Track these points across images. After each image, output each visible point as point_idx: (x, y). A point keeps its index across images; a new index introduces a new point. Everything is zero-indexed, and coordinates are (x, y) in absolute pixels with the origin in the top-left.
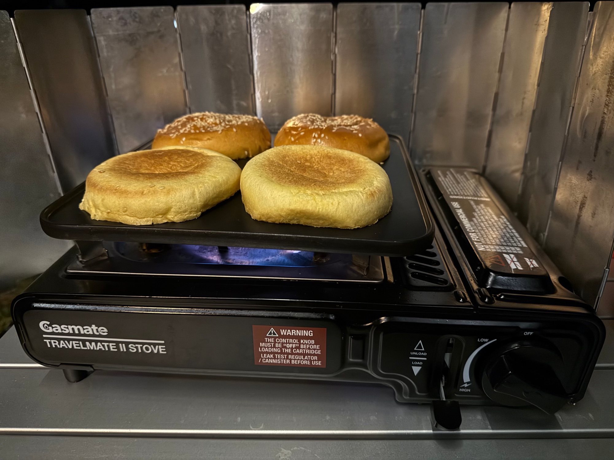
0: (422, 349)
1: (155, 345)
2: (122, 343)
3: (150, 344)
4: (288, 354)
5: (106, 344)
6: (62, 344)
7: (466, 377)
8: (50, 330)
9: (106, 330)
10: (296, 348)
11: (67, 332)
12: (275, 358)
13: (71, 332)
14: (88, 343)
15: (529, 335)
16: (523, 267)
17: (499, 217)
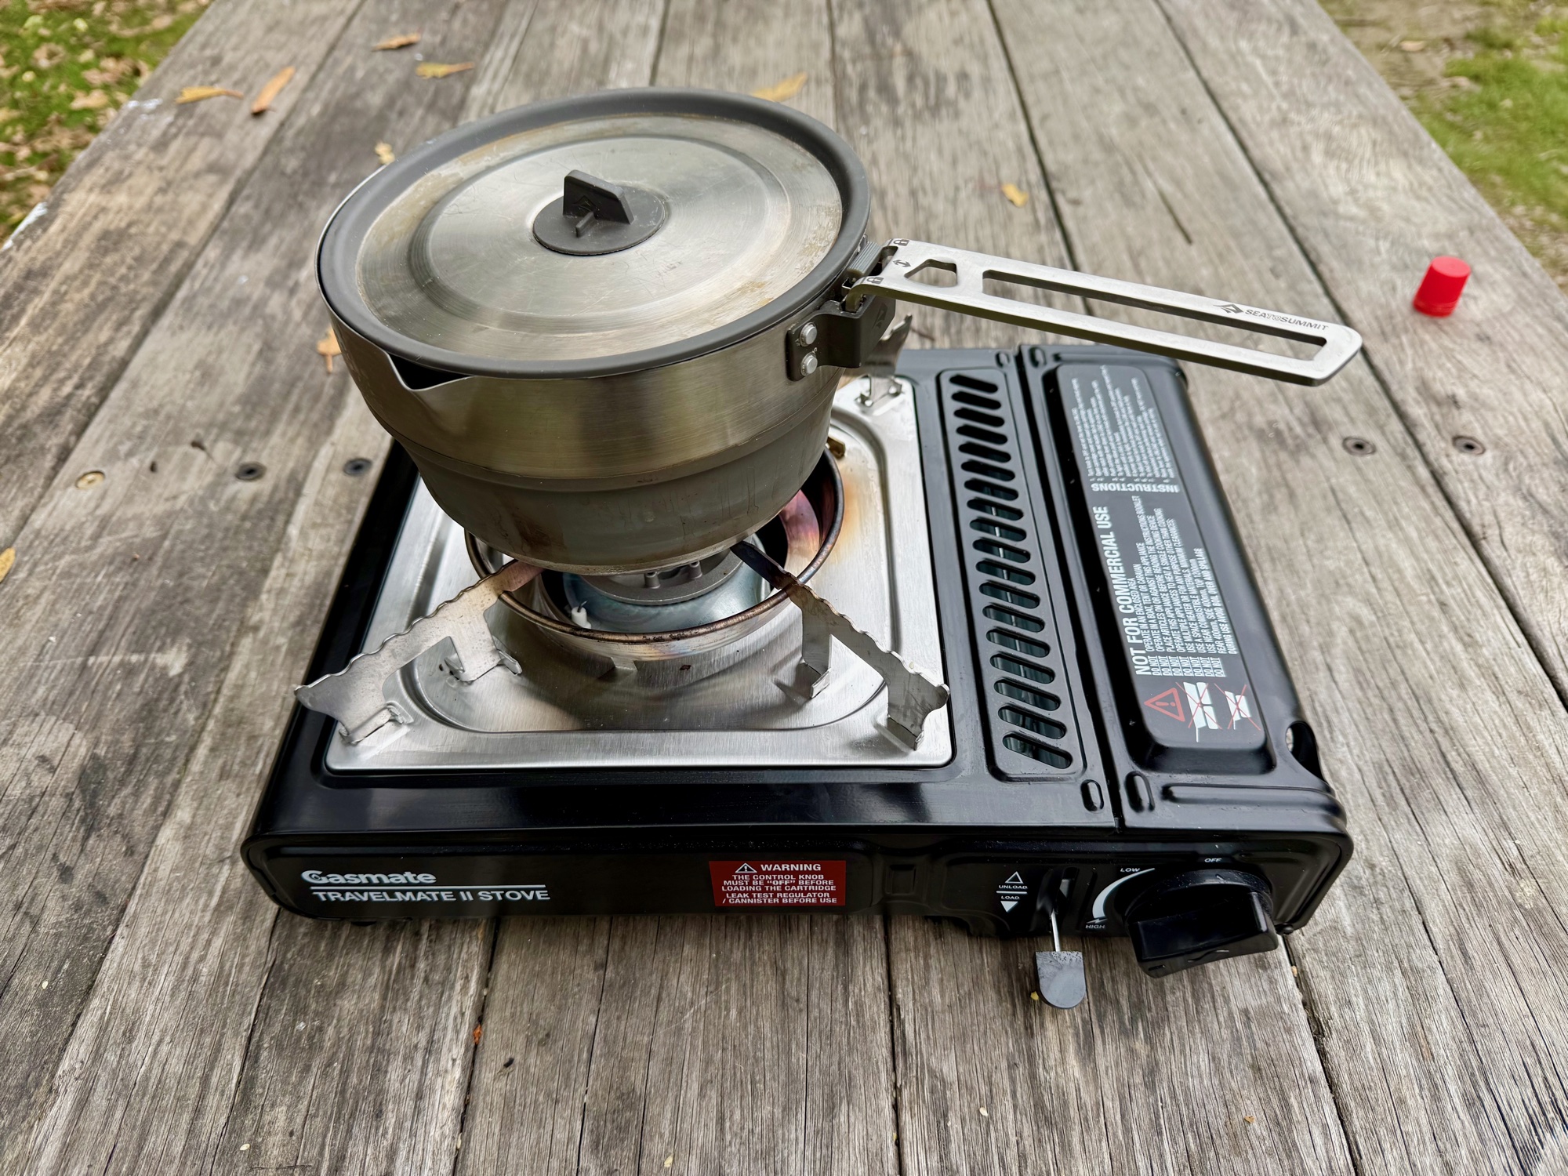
0: (1018, 881)
1: (528, 891)
2: (465, 891)
3: (519, 890)
4: (775, 893)
5: (434, 894)
6: (348, 896)
7: (1098, 909)
8: (324, 880)
9: (431, 877)
10: (791, 885)
11: (357, 881)
12: (751, 897)
13: (365, 881)
14: (398, 894)
15: (1214, 863)
16: (1219, 722)
17: (1191, 555)
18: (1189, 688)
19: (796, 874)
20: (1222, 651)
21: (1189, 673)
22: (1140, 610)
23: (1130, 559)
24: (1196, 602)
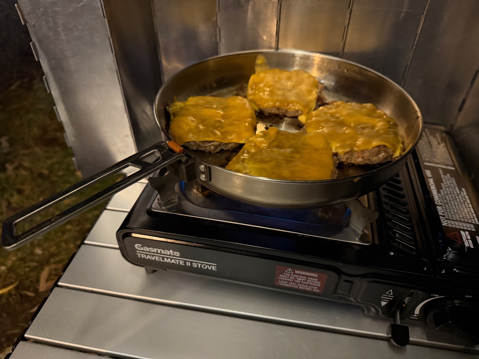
0: (391, 293)
1: (210, 265)
2: (188, 261)
3: (207, 265)
4: (297, 283)
5: (177, 261)
6: (148, 257)
8: (142, 249)
9: (179, 254)
10: (304, 281)
12: (288, 283)
13: (156, 252)
14: (165, 259)
15: (469, 297)
16: (474, 246)
17: (460, 190)
18: (462, 232)
19: (307, 277)
20: (474, 223)
21: (462, 228)
22: (443, 204)
23: (439, 188)
24: (463, 205)
